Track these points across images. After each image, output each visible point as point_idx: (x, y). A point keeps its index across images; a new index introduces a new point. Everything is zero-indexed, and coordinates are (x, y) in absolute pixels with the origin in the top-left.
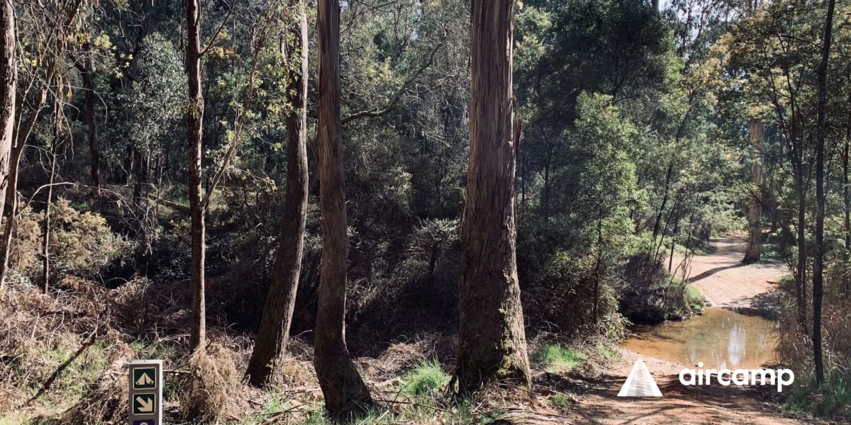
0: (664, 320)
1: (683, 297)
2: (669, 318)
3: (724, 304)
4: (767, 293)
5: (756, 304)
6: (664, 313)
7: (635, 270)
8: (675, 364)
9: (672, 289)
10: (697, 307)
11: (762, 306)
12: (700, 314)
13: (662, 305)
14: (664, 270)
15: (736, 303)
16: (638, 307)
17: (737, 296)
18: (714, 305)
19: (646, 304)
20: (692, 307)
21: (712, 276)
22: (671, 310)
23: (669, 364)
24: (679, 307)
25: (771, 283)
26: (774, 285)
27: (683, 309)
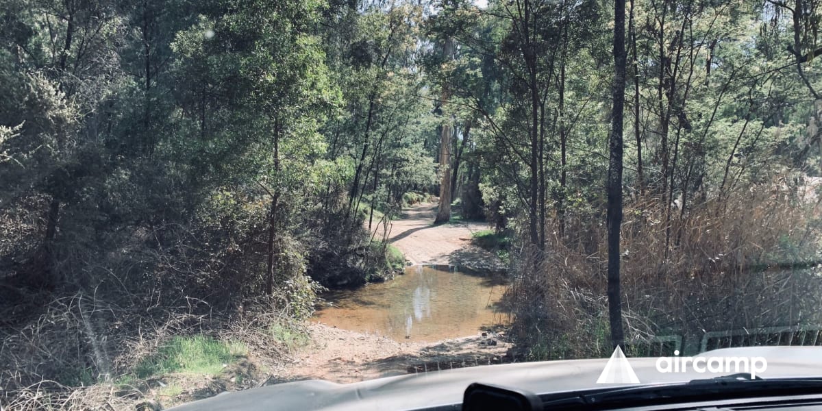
0: (365, 282)
1: (384, 257)
2: (370, 281)
3: (424, 262)
4: (462, 250)
5: (454, 260)
6: (365, 274)
7: (334, 229)
8: (381, 338)
9: (373, 249)
10: (399, 266)
11: (459, 262)
12: (402, 274)
13: (363, 266)
14: (364, 229)
15: (435, 260)
16: (336, 270)
17: (436, 254)
18: (415, 264)
19: (345, 265)
20: (394, 267)
21: (410, 236)
22: (373, 271)
23: (373, 338)
24: (380, 267)
25: (464, 240)
26: (467, 241)
27: (385, 269)
